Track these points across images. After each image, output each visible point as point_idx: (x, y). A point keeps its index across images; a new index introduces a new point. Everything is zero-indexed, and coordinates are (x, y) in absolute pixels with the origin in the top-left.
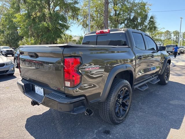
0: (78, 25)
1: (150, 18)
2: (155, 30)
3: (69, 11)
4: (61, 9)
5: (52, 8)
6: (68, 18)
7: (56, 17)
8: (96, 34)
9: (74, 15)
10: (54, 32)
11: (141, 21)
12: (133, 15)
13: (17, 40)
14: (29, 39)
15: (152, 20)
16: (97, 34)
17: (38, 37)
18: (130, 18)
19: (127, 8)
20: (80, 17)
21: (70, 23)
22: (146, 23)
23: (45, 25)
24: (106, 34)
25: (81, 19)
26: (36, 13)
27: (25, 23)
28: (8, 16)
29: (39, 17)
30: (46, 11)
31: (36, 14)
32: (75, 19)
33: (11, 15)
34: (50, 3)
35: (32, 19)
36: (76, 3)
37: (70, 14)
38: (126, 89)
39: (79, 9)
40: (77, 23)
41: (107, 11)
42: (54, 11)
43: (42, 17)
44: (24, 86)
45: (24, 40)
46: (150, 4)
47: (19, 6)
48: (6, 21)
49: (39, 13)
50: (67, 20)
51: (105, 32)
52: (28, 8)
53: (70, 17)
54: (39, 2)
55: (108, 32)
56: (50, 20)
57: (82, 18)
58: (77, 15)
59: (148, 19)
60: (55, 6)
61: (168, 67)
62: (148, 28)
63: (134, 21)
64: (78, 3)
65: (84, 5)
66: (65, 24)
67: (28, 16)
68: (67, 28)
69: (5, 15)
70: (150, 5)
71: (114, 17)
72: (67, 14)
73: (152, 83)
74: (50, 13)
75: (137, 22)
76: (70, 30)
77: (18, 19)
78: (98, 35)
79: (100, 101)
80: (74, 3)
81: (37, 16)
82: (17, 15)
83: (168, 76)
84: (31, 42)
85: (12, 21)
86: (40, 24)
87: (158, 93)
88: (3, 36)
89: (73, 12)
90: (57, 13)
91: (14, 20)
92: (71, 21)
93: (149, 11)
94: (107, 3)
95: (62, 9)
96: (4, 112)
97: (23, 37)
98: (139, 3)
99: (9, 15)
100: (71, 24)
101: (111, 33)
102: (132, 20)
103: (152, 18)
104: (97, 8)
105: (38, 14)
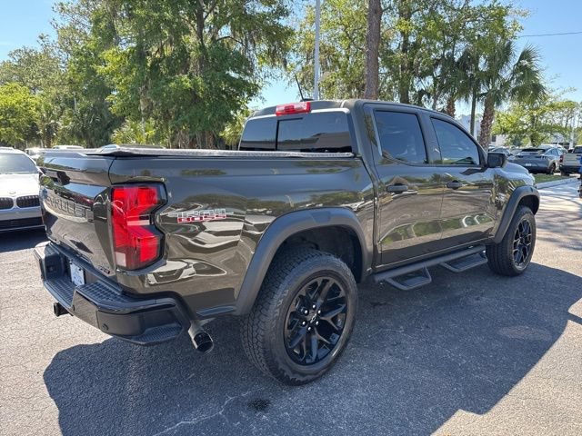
0: (287, 82)
1: (521, 58)
2: (535, 96)
3: (259, 38)
4: (234, 33)
5: (210, 31)
6: (256, 61)
7: (218, 59)
8: (275, 115)
9: (275, 51)
10: (211, 105)
11: (490, 66)
12: (460, 49)
13: (109, 126)
14: (141, 126)
15: (525, 62)
16: (277, 114)
17: (166, 120)
18: (451, 58)
19: (440, 26)
20: (293, 58)
21: (262, 75)
22: (506, 73)
23: (184, 83)
24: (300, 115)
25: (298, 63)
26: (162, 46)
27: (130, 78)
28: (86, 57)
29: (169, 59)
30: (191, 40)
31: (161, 50)
32: (277, 63)
33: (95, 55)
34: (205, 14)
35: (149, 65)
36: (282, 12)
37: (264, 47)
38: (332, 281)
39: (290, 33)
40: (284, 76)
41: (376, 39)
42: (213, 38)
43: (177, 59)
44: (44, 262)
45: (127, 128)
46: (524, 10)
47: (111, 27)
48: (79, 70)
49: (169, 47)
50: (253, 65)
51: (299, 109)
52: (140, 32)
53: (263, 58)
54: (168, 15)
55: (305, 108)
56: (201, 67)
57: (299, 59)
58: (285, 50)
59: (514, 61)
60: (217, 25)
61: (525, 218)
62: (514, 91)
63: (465, 68)
64: (287, 14)
65: (307, 18)
66: (247, 78)
67: (139, 55)
68: (253, 90)
69: (79, 54)
70: (524, 15)
71: (399, 55)
72: (254, 49)
73: (452, 269)
74: (202, 47)
75: (477, 69)
76: (261, 98)
77: (110, 65)
78: (282, 117)
79: (234, 313)
80: (276, 13)
81: (164, 57)
82: (107, 54)
83: (527, 249)
84: (146, 134)
85: (94, 72)
86: (171, 81)
87: (475, 302)
88: (71, 115)
89: (271, 41)
90: (223, 44)
91: (101, 69)
92: (266, 68)
93: (517, 33)
94: (376, 11)
95: (238, 34)
96: (6, 330)
97: (122, 119)
98: (482, 10)
99: (90, 54)
100: (267, 79)
101: (313, 111)
102: (458, 63)
103: (526, 55)
104: (346, 27)
105: (168, 51)
